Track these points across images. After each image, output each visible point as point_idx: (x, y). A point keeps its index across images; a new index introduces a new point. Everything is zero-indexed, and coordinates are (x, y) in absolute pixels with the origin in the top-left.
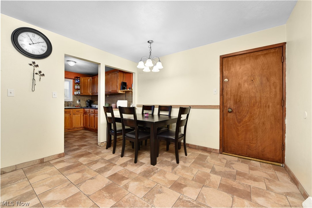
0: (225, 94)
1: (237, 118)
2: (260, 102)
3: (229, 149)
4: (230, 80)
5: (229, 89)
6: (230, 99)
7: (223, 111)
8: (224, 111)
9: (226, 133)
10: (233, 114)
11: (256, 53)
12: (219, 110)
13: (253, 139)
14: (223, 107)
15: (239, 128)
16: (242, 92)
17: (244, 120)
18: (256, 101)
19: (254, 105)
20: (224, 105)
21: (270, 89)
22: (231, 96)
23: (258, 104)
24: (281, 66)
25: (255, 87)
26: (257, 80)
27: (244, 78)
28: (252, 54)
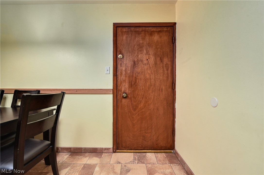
0: (119, 73)
1: (132, 104)
2: (155, 85)
3: (124, 145)
4: (125, 57)
5: (124, 69)
6: (125, 81)
7: (117, 97)
8: (118, 97)
9: (120, 124)
10: (128, 100)
11: (151, 28)
12: (112, 95)
13: (148, 128)
14: (116, 91)
15: (134, 116)
16: (138, 73)
17: (139, 107)
18: (151, 83)
19: (149, 88)
20: (118, 88)
21: (163, 70)
22: (126, 77)
23: (152, 87)
24: (172, 47)
25: (150, 67)
26: (152, 60)
27: (139, 56)
28: (147, 29)
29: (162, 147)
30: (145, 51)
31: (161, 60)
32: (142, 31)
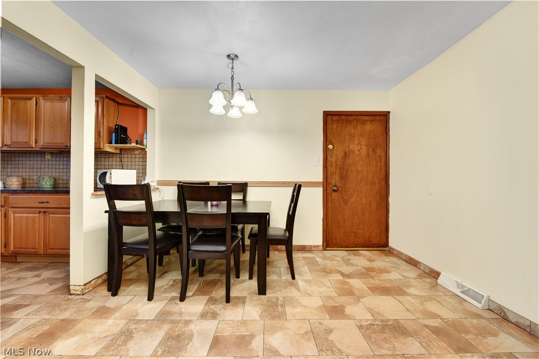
0: (329, 165)
1: (343, 198)
2: (367, 177)
3: (334, 242)
4: (335, 147)
5: (334, 160)
6: (335, 173)
7: (326, 190)
8: (328, 190)
9: (330, 220)
10: (339, 194)
11: (363, 117)
12: (322, 188)
13: (360, 223)
14: (326, 184)
15: (345, 211)
16: (350, 165)
17: (351, 202)
18: (363, 176)
19: (361, 181)
20: (328, 180)
21: (376, 162)
22: (336, 169)
23: (364, 180)
24: (386, 137)
25: (362, 158)
26: (364, 151)
27: (351, 147)
28: (359, 117)
29: (375, 244)
30: (357, 142)
31: (374, 151)
32: (354, 120)
